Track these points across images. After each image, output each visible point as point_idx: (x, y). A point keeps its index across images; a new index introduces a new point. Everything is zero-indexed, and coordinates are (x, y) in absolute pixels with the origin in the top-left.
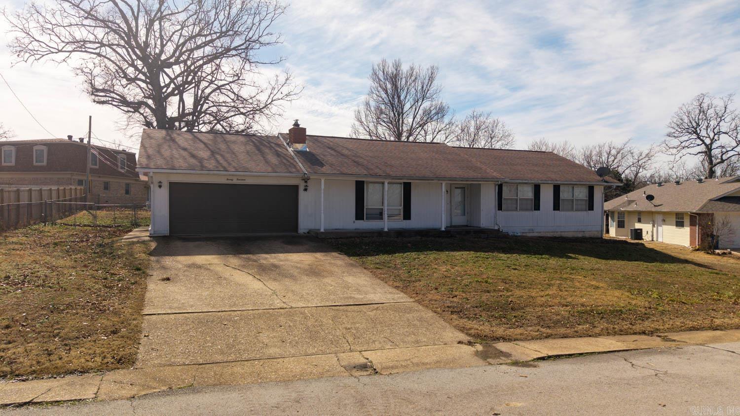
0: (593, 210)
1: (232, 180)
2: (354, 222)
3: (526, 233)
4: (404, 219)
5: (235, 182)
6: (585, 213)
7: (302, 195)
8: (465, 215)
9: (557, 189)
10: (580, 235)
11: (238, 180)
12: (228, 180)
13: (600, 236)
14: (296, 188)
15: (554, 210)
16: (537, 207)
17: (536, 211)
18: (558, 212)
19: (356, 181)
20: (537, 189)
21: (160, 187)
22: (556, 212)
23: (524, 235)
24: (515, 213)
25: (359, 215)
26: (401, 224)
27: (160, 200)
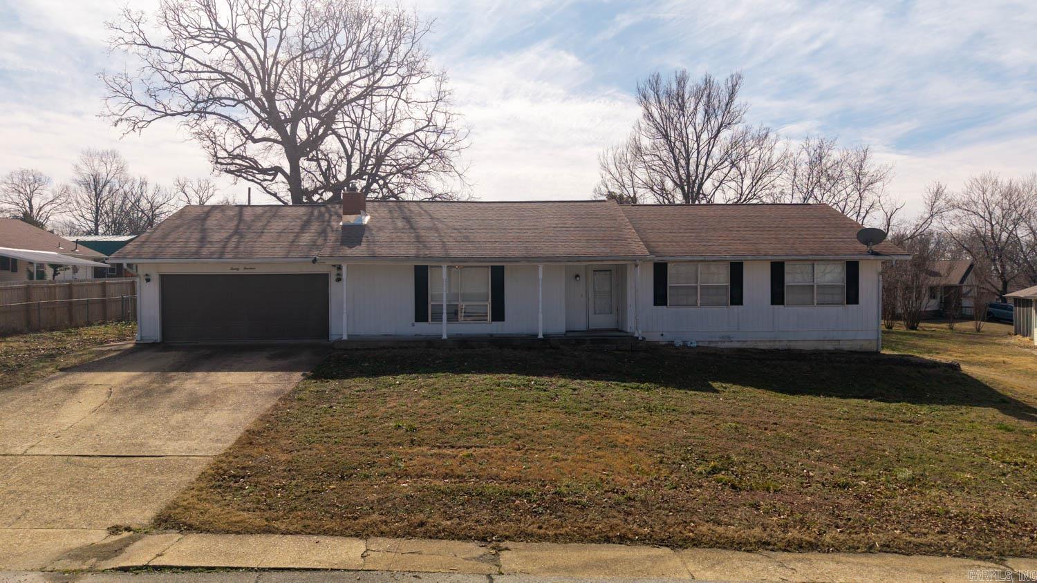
0: (857, 303)
1: (238, 269)
2: (413, 325)
3: (717, 342)
4: (492, 320)
5: (242, 272)
6: (840, 308)
7: (334, 287)
8: (611, 313)
9: (777, 270)
10: (830, 347)
11: (245, 268)
12: (232, 269)
13: (875, 349)
14: (325, 277)
15: (773, 303)
16: (737, 298)
17: (735, 307)
18: (781, 306)
19: (415, 266)
20: (736, 270)
21: (148, 280)
22: (776, 307)
23: (712, 345)
24: (693, 309)
25: (421, 315)
26: (490, 328)
27: (149, 298)
